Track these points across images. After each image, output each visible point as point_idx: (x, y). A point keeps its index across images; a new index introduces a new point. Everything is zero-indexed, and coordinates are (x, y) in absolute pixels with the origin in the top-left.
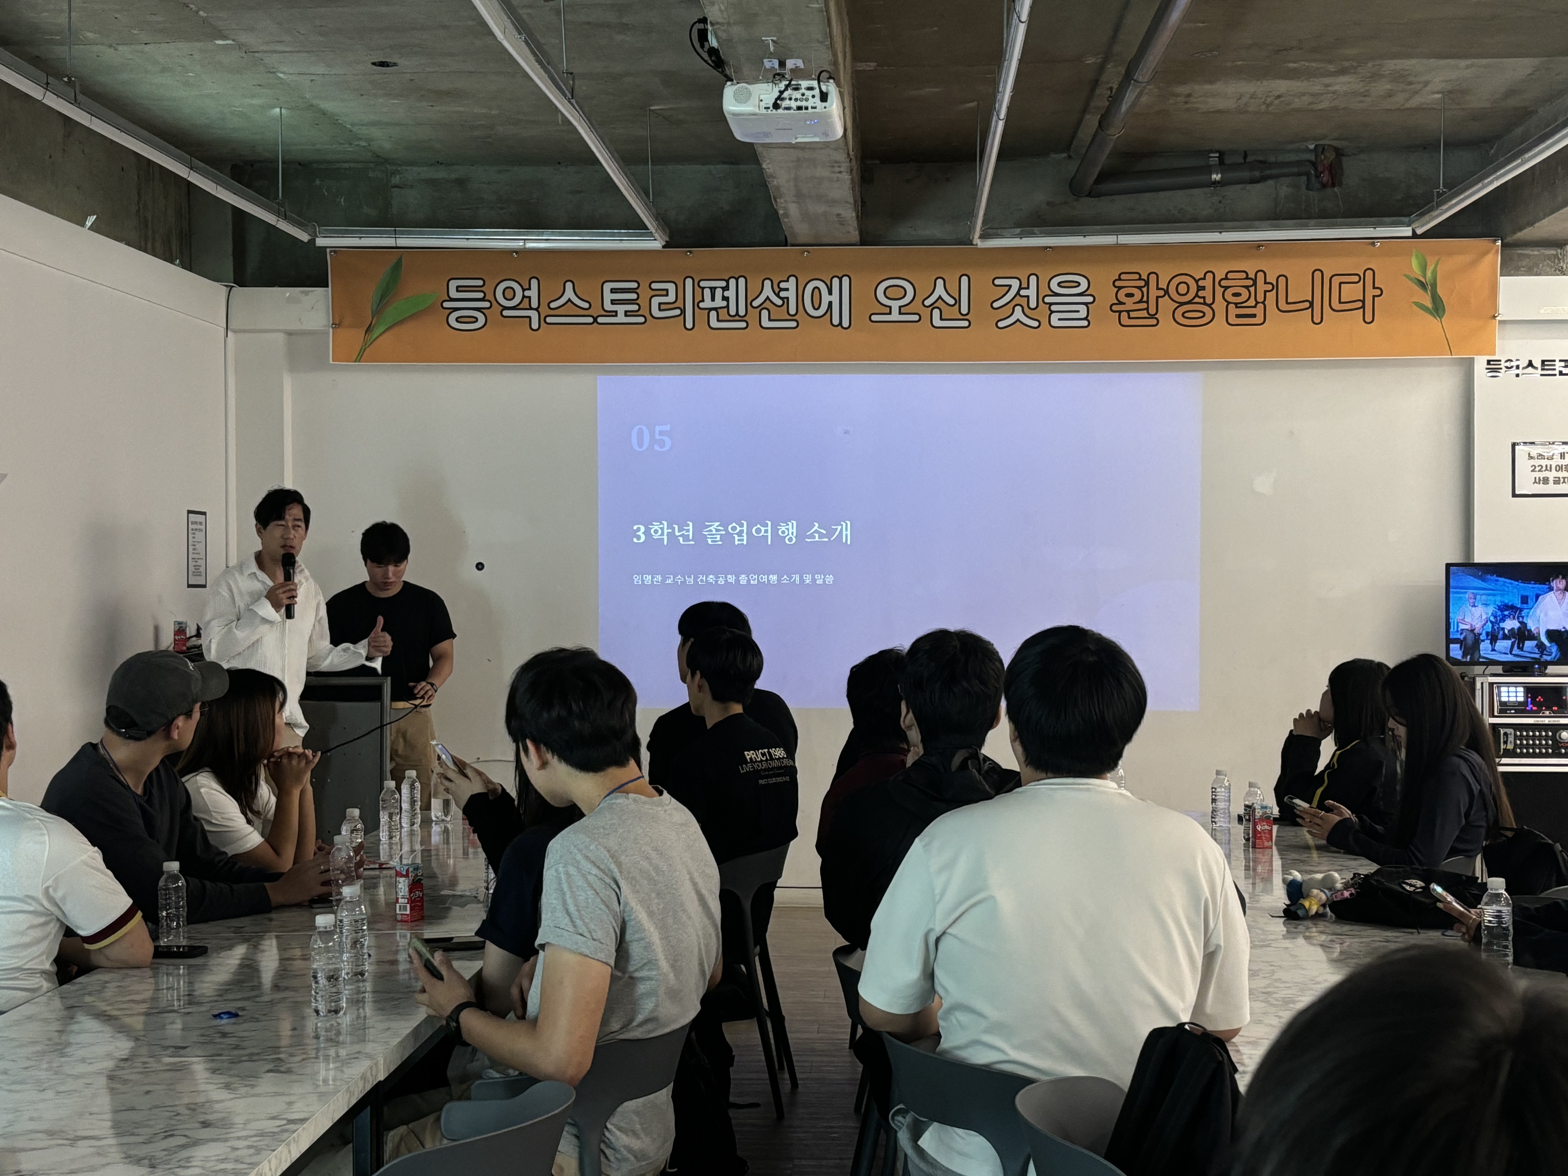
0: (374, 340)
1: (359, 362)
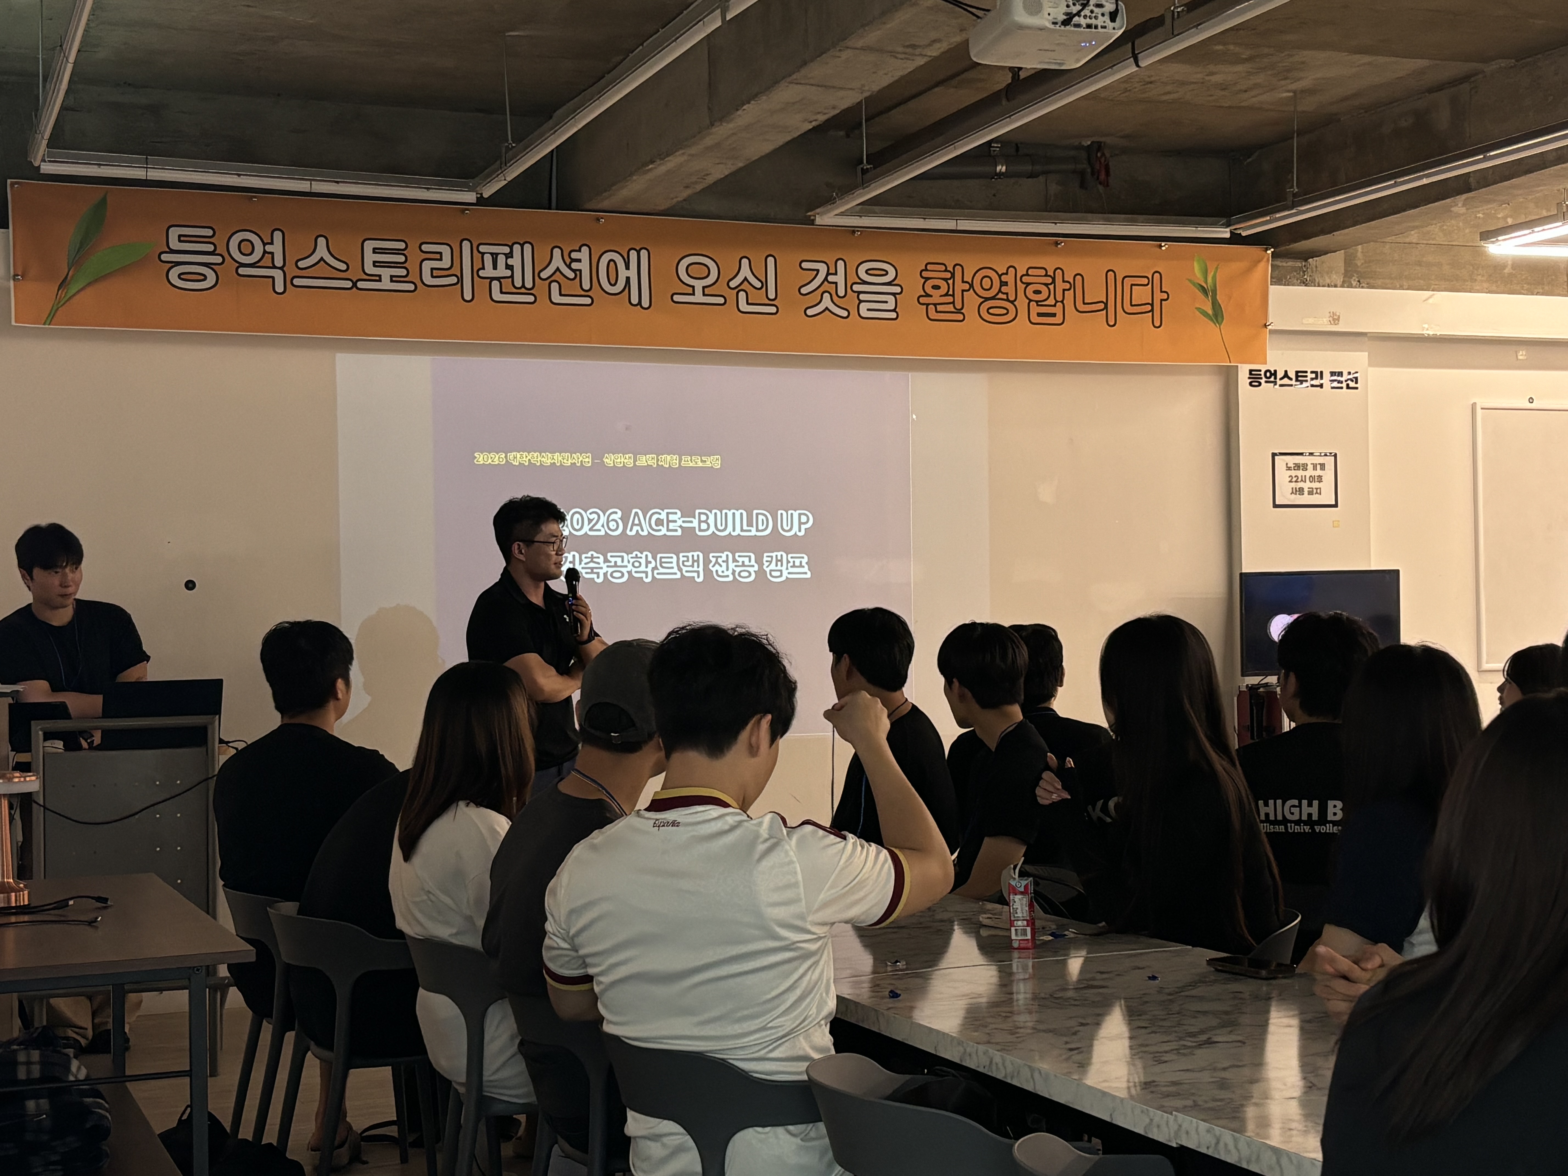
0: (70, 298)
1: (49, 325)
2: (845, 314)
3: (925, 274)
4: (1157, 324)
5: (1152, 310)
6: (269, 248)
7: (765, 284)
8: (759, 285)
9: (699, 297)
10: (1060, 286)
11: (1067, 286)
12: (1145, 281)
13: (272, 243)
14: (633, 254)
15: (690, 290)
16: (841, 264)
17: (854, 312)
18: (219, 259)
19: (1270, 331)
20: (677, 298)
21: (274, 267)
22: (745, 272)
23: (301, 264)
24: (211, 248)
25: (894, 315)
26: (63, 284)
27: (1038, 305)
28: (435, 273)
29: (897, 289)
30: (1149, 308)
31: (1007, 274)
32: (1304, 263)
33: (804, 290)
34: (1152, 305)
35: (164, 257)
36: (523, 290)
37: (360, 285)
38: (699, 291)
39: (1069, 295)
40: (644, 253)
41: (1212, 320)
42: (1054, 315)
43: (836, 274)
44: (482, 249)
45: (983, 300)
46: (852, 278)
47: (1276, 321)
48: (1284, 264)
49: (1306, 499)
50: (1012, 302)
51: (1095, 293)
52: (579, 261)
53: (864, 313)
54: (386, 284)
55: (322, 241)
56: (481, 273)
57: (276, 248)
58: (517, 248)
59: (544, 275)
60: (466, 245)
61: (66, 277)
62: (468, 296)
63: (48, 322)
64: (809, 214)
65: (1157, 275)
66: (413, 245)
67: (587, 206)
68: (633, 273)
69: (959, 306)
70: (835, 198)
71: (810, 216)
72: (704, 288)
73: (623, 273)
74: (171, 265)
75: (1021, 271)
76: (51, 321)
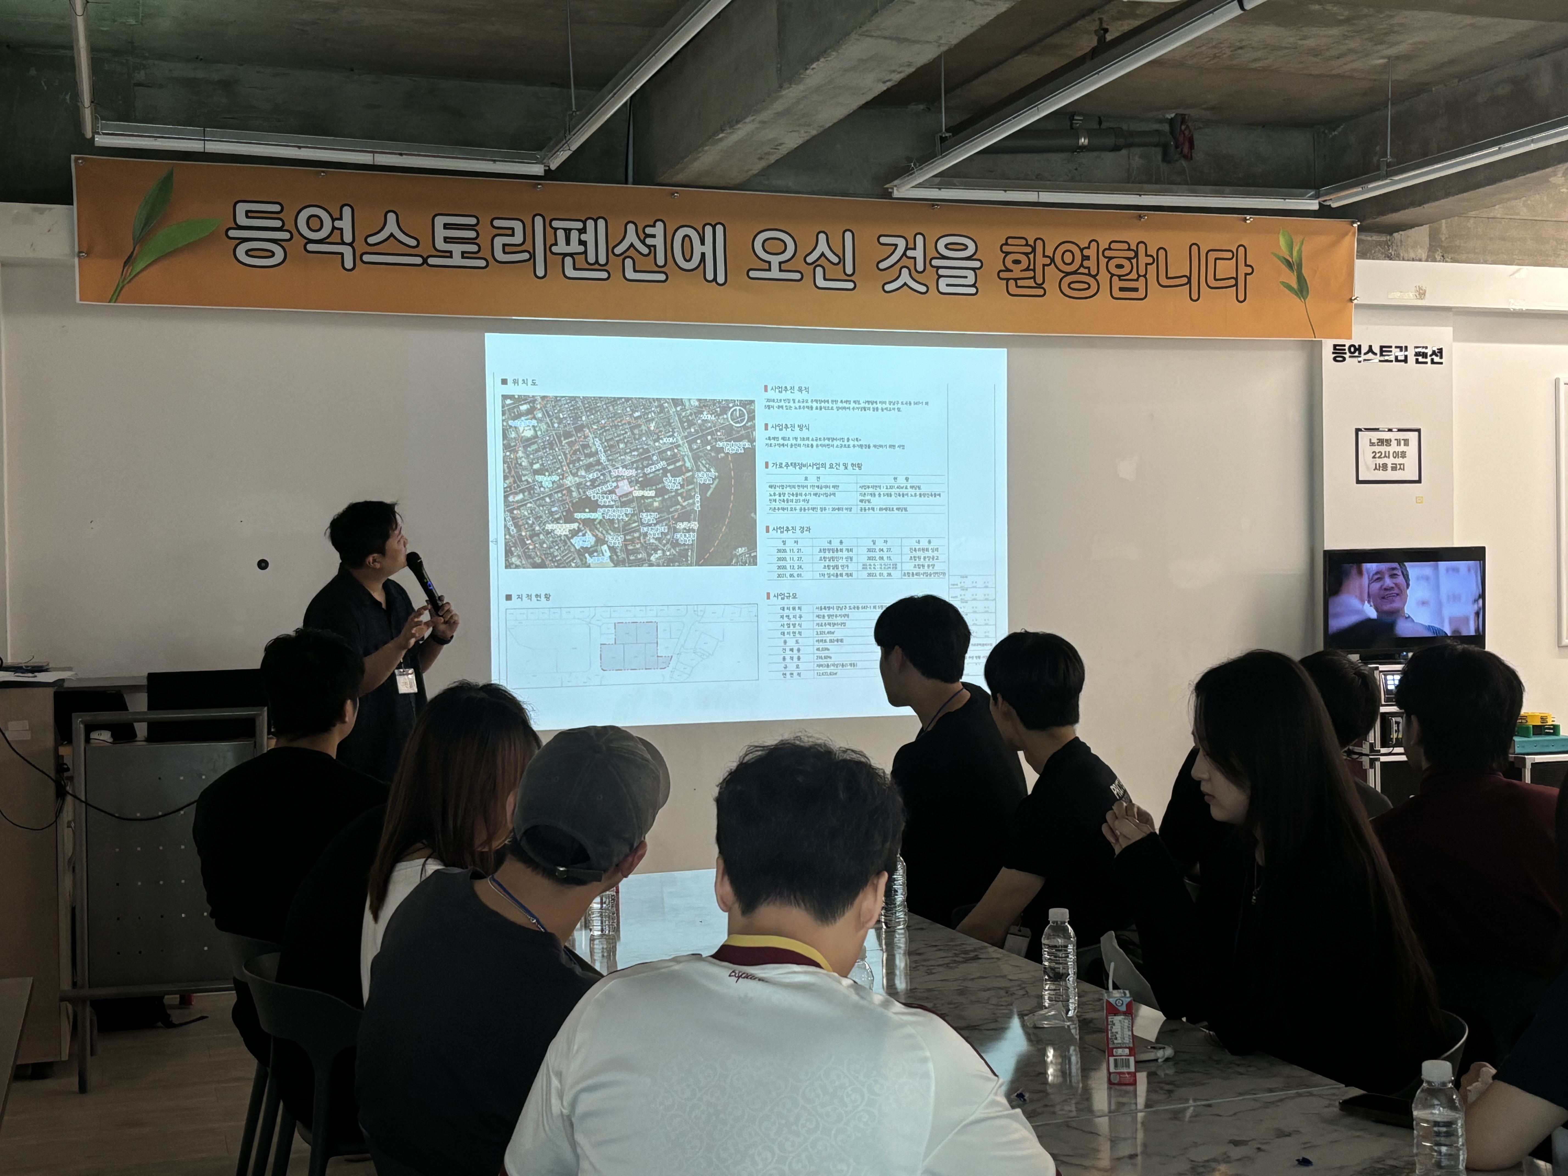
0: (136, 275)
1: (115, 302)
2: (923, 289)
3: (1005, 248)
4: (1241, 298)
5: (1236, 285)
6: (338, 224)
7: (842, 260)
8: (835, 260)
9: (775, 273)
10: (1143, 260)
11: (1150, 260)
12: (1229, 255)
13: (341, 219)
14: (709, 230)
15: (766, 266)
16: (919, 239)
17: (933, 288)
18: (285, 235)
19: (1355, 305)
20: (752, 274)
21: (343, 243)
22: (822, 247)
23: (371, 240)
24: (278, 224)
25: (973, 290)
26: (129, 261)
27: (1120, 280)
28: (507, 249)
29: (977, 264)
30: (1233, 282)
31: (1088, 248)
32: (1388, 237)
33: (882, 265)
34: (1236, 279)
35: (232, 233)
36: (596, 266)
37: (431, 261)
38: (775, 266)
39: (1152, 269)
40: (719, 228)
41: (1297, 294)
42: (1136, 290)
43: (914, 249)
44: (555, 224)
45: (1064, 274)
46: (931, 253)
47: (1361, 295)
48: (1369, 238)
49: (1390, 475)
50: (1094, 277)
51: (1179, 266)
52: (653, 236)
53: (943, 288)
54: (457, 260)
55: (391, 217)
56: (554, 249)
57: (345, 224)
58: (590, 224)
59: (618, 251)
60: (539, 221)
61: (132, 253)
62: (540, 272)
63: (114, 299)
64: (886, 186)
65: (1241, 249)
66: (485, 221)
67: (661, 179)
68: (708, 249)
69: (1040, 281)
70: (913, 169)
71: (887, 189)
72: (780, 263)
73: (698, 249)
74: (238, 241)
75: (1104, 245)
76: (117, 299)
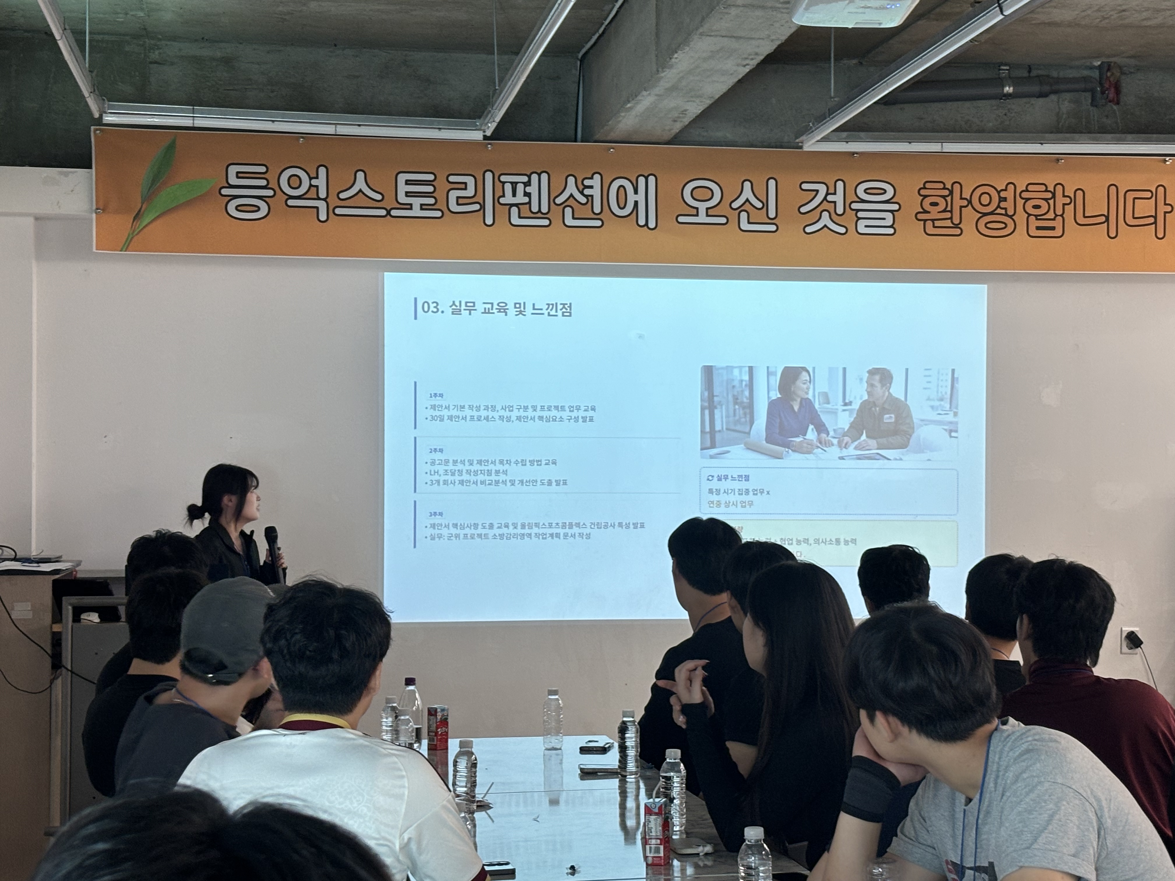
2: (842, 230)
3: (923, 192)
4: (1160, 235)
5: (1155, 223)
6: (314, 182)
7: (766, 205)
8: (759, 205)
9: (702, 218)
10: (1060, 200)
11: (1068, 200)
12: (1149, 195)
13: (317, 178)
14: (642, 180)
15: (694, 212)
16: (840, 184)
17: (851, 228)
18: (270, 193)
20: (681, 219)
21: (319, 199)
22: (747, 193)
23: (343, 196)
24: (264, 183)
25: (891, 231)
26: (138, 216)
28: (461, 201)
29: (896, 207)
30: (1152, 220)
31: (1006, 190)
33: (803, 210)
34: (1155, 217)
35: (224, 192)
36: (539, 214)
37: (394, 213)
38: (702, 212)
39: (1070, 209)
40: (652, 179)
42: (1053, 228)
43: (835, 194)
44: (503, 178)
45: (981, 215)
46: (851, 197)
50: (1011, 217)
51: (1097, 206)
52: (591, 187)
53: (862, 229)
54: (416, 211)
55: (360, 175)
56: (502, 200)
57: (321, 182)
58: (534, 177)
59: (559, 201)
60: (489, 176)
61: (139, 211)
62: (489, 221)
63: (124, 250)
65: (1161, 189)
66: (441, 178)
68: (641, 197)
69: (956, 221)
71: (798, 143)
72: (707, 209)
73: (632, 198)
74: (229, 198)
75: (1021, 187)
76: (127, 248)
